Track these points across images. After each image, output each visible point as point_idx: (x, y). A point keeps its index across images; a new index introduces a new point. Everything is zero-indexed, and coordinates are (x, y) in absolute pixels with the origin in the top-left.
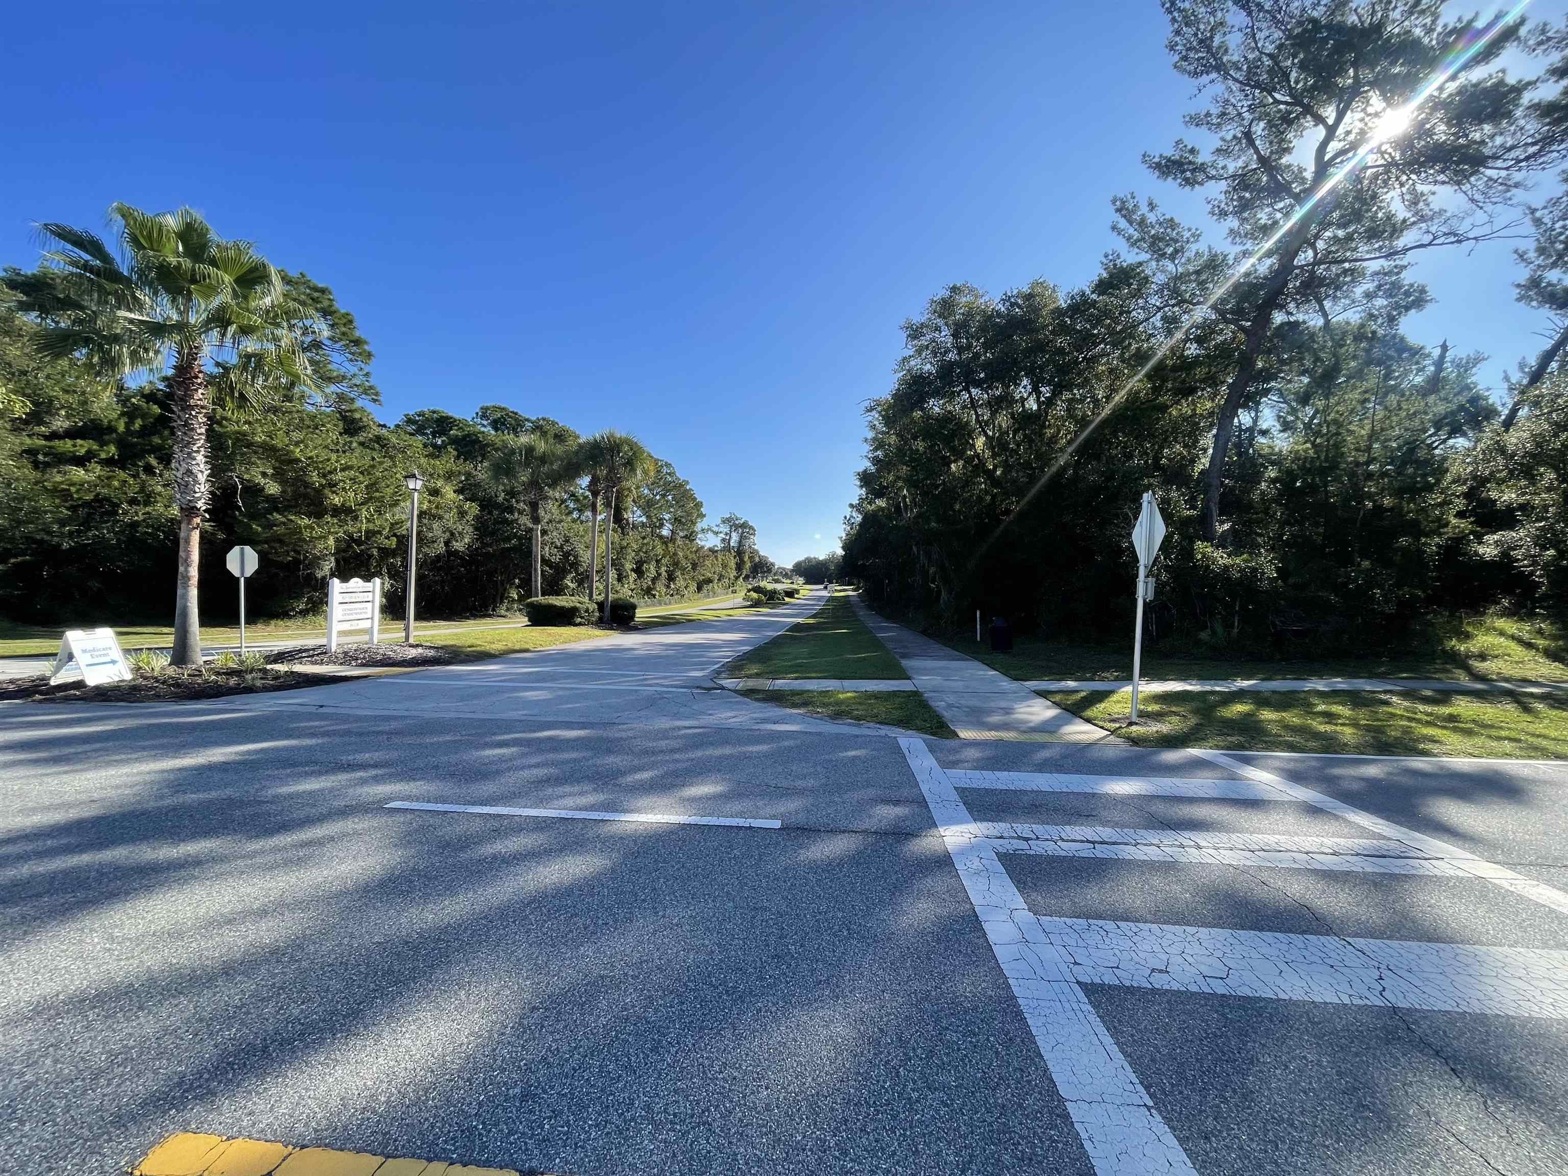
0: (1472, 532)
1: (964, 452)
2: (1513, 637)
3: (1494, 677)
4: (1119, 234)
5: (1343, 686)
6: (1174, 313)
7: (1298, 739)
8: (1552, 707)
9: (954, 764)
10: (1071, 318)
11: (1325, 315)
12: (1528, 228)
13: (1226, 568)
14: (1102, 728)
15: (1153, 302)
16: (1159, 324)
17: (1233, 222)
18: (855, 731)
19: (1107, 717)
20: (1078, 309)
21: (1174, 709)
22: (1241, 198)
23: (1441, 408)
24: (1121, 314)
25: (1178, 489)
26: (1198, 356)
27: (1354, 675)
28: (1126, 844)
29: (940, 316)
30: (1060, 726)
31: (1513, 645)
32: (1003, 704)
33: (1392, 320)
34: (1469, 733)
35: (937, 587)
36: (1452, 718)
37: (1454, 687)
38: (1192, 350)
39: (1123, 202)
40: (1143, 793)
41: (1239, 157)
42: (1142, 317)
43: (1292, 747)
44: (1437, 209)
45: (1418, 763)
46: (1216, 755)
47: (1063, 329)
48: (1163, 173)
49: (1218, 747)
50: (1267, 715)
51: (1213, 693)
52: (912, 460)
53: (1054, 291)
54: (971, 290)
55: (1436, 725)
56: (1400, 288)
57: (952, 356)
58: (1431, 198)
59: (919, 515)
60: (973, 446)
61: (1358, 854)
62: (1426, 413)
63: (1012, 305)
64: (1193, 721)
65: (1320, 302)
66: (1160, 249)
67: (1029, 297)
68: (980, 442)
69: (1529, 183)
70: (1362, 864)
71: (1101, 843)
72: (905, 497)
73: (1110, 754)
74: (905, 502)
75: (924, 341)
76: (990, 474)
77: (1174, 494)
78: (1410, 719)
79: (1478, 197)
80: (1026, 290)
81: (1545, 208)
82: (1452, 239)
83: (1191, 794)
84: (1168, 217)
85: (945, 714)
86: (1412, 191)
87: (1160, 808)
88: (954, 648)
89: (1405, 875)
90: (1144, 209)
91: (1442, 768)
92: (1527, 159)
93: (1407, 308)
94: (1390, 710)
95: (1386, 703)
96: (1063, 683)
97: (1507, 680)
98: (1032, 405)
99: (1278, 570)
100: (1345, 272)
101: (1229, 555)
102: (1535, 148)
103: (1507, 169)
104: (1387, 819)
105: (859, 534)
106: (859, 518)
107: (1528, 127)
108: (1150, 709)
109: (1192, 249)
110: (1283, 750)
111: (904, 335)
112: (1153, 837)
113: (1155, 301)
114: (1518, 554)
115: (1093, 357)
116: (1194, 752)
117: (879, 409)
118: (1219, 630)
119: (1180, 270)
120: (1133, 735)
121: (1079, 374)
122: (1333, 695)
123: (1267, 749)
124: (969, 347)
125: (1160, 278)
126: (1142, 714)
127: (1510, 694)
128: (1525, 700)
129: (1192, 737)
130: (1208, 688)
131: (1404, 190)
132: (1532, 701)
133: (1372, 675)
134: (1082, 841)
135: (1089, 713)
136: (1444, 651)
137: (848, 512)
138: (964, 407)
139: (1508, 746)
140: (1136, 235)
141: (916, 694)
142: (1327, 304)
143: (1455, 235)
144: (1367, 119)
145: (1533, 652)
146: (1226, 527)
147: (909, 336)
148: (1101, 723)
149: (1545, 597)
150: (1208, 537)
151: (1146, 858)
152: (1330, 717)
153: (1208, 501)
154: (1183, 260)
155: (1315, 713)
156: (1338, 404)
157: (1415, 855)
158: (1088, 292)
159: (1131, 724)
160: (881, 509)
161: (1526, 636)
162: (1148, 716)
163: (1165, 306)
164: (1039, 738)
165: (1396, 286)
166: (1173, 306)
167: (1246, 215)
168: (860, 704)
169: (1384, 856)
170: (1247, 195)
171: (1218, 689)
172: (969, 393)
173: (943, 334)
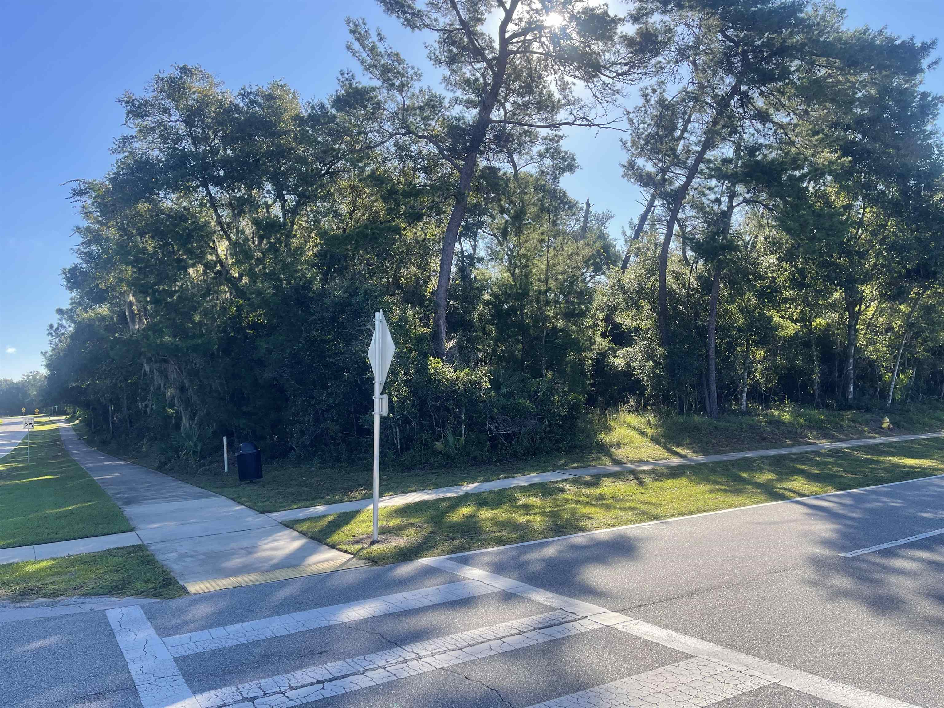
0: (609, 349)
1: (204, 254)
2: (635, 429)
3: (625, 460)
4: (354, 55)
5: (537, 480)
6: (404, 141)
7: (504, 533)
8: (655, 480)
9: (176, 630)
10: (312, 127)
11: (514, 166)
12: (625, 125)
13: (453, 382)
14: (346, 552)
15: (386, 127)
16: (393, 150)
17: (445, 70)
18: (49, 612)
19: (353, 539)
20: (318, 120)
21: (412, 521)
22: (450, 51)
23: (587, 252)
24: (359, 133)
25: (413, 307)
26: (425, 185)
27: (544, 470)
28: (355, 674)
29: (168, 97)
30: (304, 558)
31: (634, 434)
32: (245, 543)
33: (555, 178)
34: (608, 507)
35: (177, 412)
36: (601, 497)
37: (602, 472)
38: (421, 179)
39: (356, 26)
40: (376, 614)
41: (446, 15)
42: (378, 139)
43: (500, 541)
44: (576, 97)
45: (579, 539)
46: (442, 562)
47: (303, 138)
48: (388, 9)
49: (444, 552)
50: (485, 514)
51: (444, 499)
52: (137, 260)
53: (294, 97)
54: (204, 76)
55: (592, 505)
56: (559, 153)
57: (187, 145)
58: (573, 88)
59: (151, 327)
60: (214, 249)
61: (535, 629)
62: (578, 255)
63: (252, 102)
64: (427, 529)
65: (510, 155)
66: (389, 79)
67: (270, 97)
68: (223, 247)
69: (625, 92)
70: (536, 638)
71: (331, 680)
72: (131, 304)
73: (350, 579)
74: (131, 311)
75: (149, 122)
76: (233, 282)
77: (410, 313)
78: (577, 502)
79: (598, 94)
80: (266, 89)
81: (634, 112)
82: (585, 123)
83: (419, 605)
84: (395, 51)
85: (175, 567)
86: (562, 79)
87: (389, 627)
88: (196, 484)
89: (563, 639)
90: (374, 38)
91: (592, 540)
92: (622, 74)
93: (564, 170)
94: (565, 496)
95: (563, 490)
96: (312, 509)
97: (631, 462)
98: (277, 211)
99: (491, 381)
100: (526, 132)
101: (455, 370)
102: (625, 68)
103: (612, 78)
104: (556, 592)
105: (70, 350)
106: (70, 328)
107: (621, 51)
108: (391, 524)
109: (416, 86)
110: (493, 546)
111: (123, 111)
112: (380, 659)
113: (388, 127)
114: (634, 364)
115: (335, 171)
116: (425, 561)
117: (93, 194)
118: (451, 439)
119: (407, 103)
120: (374, 554)
121: (322, 186)
122: (531, 489)
123: (482, 547)
124: (206, 139)
125: (391, 107)
126: (384, 531)
127: (633, 472)
128: (640, 476)
129: (425, 546)
130: (441, 496)
131: (557, 76)
132: (644, 476)
133: (556, 468)
134: (312, 684)
135: (334, 538)
136: (598, 443)
137: (55, 320)
138: (201, 205)
139: (629, 515)
140: (369, 61)
141: (140, 548)
142: (515, 157)
143: (588, 120)
144: (532, 12)
145: (645, 439)
146: (452, 343)
147: (129, 112)
148: (344, 547)
149: (651, 397)
150: (438, 354)
151: (372, 684)
152: (527, 508)
153: (438, 320)
154: (409, 94)
155: (517, 507)
156: (526, 241)
157: (569, 619)
158: (328, 105)
159: (373, 543)
160: (103, 318)
161: (642, 427)
162: (389, 532)
163: (397, 134)
164: (280, 575)
165: (557, 151)
166: (403, 135)
167: (454, 67)
168: (57, 574)
169: (551, 626)
170: (455, 50)
171: (449, 495)
172: (207, 189)
173: (173, 118)
